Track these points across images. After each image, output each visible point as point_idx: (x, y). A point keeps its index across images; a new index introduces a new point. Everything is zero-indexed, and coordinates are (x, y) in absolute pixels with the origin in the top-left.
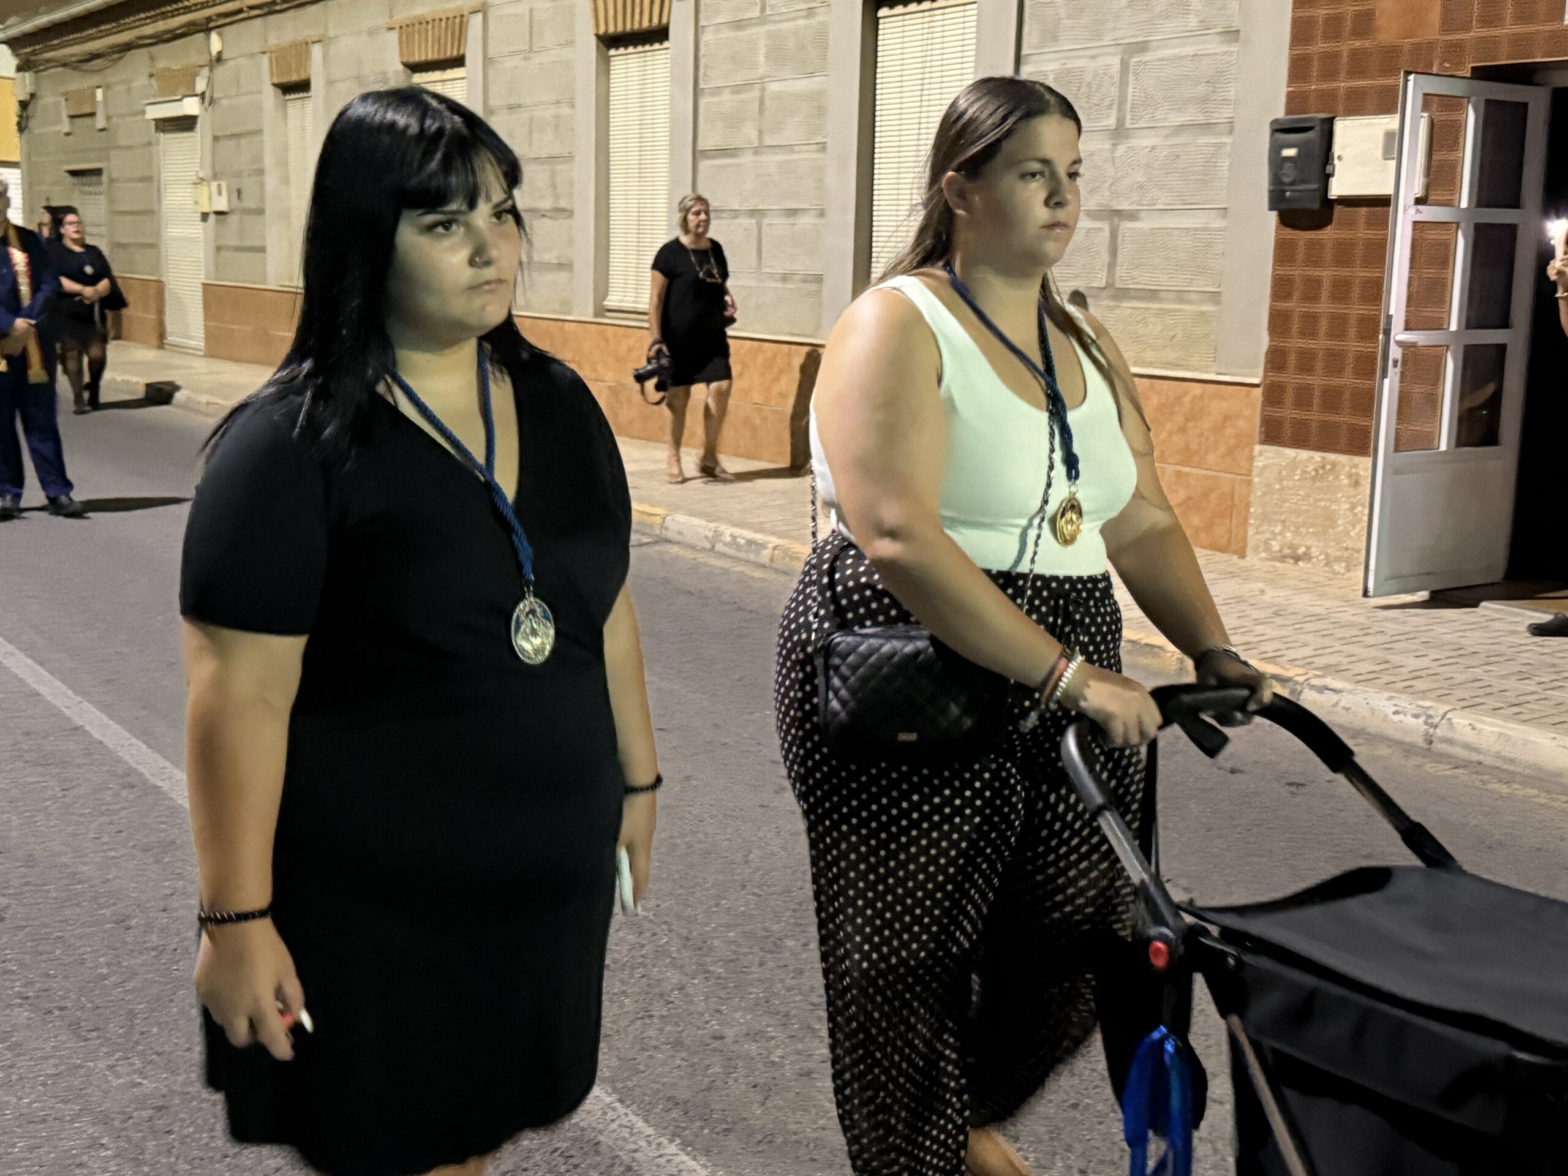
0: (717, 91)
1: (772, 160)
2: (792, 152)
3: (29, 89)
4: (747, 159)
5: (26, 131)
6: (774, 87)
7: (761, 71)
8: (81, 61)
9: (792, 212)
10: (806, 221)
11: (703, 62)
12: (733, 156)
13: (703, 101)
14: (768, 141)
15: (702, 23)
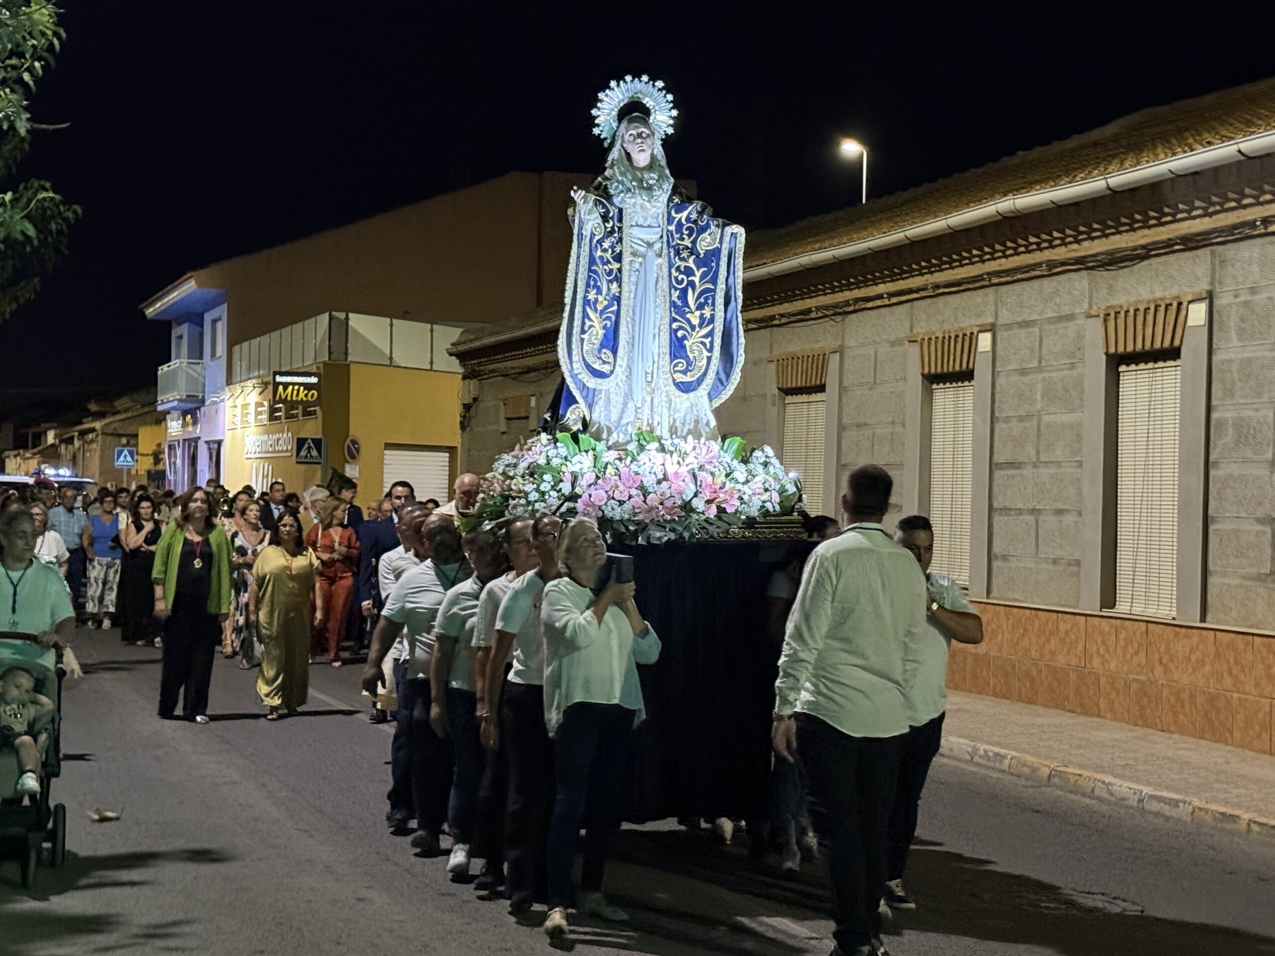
0: (1008, 419)
1: (1045, 473)
2: (1059, 466)
3: (473, 394)
4: (1028, 471)
5: (468, 429)
6: (1046, 419)
7: (1038, 407)
8: (520, 373)
9: (1060, 512)
10: (1069, 519)
11: (998, 397)
12: (1018, 468)
13: (998, 427)
14: (1042, 459)
15: (998, 369)
